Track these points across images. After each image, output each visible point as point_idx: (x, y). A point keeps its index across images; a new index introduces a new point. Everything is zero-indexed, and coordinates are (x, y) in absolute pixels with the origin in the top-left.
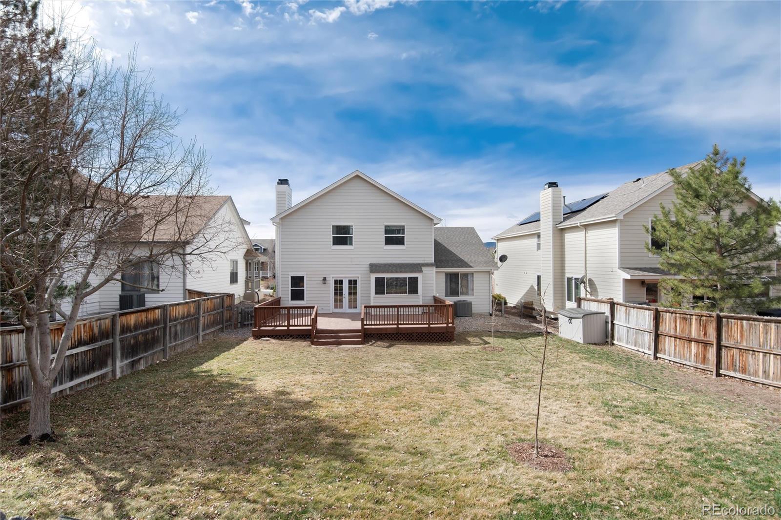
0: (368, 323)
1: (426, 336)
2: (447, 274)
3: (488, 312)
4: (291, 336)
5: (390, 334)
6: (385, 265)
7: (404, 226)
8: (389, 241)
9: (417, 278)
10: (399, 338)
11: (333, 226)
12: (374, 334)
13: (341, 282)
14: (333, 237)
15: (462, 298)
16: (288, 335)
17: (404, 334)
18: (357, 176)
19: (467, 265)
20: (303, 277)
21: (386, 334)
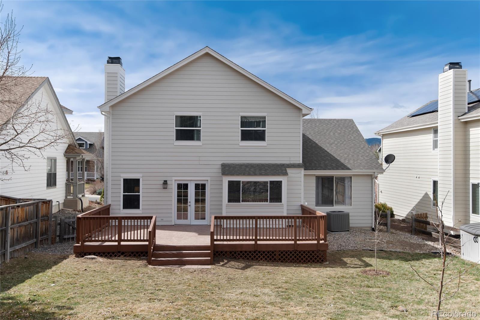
0: (219, 238)
1: (291, 255)
2: (318, 178)
3: (370, 225)
4: (123, 253)
5: (246, 252)
6: (241, 166)
7: (265, 117)
8: (246, 136)
9: (281, 182)
10: (257, 257)
11: (176, 116)
12: (226, 252)
13: (186, 186)
14: (177, 130)
15: (336, 208)
16: (119, 252)
17: (264, 252)
18: (207, 54)
19: (344, 167)
20: (138, 180)
21: (241, 252)
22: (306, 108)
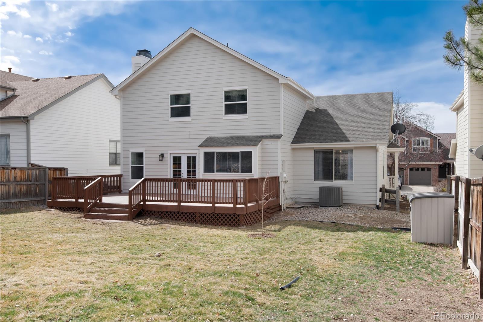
1: (209, 217)
2: (317, 152)
3: (373, 203)
5: (171, 213)
6: (227, 138)
7: (246, 90)
8: (230, 110)
9: (251, 152)
10: (180, 217)
11: (171, 96)
12: (155, 212)
14: (172, 108)
15: (336, 183)
20: (143, 153)
21: (167, 212)
22: (283, 78)
